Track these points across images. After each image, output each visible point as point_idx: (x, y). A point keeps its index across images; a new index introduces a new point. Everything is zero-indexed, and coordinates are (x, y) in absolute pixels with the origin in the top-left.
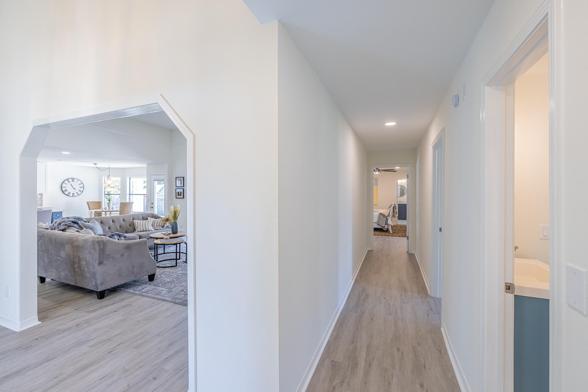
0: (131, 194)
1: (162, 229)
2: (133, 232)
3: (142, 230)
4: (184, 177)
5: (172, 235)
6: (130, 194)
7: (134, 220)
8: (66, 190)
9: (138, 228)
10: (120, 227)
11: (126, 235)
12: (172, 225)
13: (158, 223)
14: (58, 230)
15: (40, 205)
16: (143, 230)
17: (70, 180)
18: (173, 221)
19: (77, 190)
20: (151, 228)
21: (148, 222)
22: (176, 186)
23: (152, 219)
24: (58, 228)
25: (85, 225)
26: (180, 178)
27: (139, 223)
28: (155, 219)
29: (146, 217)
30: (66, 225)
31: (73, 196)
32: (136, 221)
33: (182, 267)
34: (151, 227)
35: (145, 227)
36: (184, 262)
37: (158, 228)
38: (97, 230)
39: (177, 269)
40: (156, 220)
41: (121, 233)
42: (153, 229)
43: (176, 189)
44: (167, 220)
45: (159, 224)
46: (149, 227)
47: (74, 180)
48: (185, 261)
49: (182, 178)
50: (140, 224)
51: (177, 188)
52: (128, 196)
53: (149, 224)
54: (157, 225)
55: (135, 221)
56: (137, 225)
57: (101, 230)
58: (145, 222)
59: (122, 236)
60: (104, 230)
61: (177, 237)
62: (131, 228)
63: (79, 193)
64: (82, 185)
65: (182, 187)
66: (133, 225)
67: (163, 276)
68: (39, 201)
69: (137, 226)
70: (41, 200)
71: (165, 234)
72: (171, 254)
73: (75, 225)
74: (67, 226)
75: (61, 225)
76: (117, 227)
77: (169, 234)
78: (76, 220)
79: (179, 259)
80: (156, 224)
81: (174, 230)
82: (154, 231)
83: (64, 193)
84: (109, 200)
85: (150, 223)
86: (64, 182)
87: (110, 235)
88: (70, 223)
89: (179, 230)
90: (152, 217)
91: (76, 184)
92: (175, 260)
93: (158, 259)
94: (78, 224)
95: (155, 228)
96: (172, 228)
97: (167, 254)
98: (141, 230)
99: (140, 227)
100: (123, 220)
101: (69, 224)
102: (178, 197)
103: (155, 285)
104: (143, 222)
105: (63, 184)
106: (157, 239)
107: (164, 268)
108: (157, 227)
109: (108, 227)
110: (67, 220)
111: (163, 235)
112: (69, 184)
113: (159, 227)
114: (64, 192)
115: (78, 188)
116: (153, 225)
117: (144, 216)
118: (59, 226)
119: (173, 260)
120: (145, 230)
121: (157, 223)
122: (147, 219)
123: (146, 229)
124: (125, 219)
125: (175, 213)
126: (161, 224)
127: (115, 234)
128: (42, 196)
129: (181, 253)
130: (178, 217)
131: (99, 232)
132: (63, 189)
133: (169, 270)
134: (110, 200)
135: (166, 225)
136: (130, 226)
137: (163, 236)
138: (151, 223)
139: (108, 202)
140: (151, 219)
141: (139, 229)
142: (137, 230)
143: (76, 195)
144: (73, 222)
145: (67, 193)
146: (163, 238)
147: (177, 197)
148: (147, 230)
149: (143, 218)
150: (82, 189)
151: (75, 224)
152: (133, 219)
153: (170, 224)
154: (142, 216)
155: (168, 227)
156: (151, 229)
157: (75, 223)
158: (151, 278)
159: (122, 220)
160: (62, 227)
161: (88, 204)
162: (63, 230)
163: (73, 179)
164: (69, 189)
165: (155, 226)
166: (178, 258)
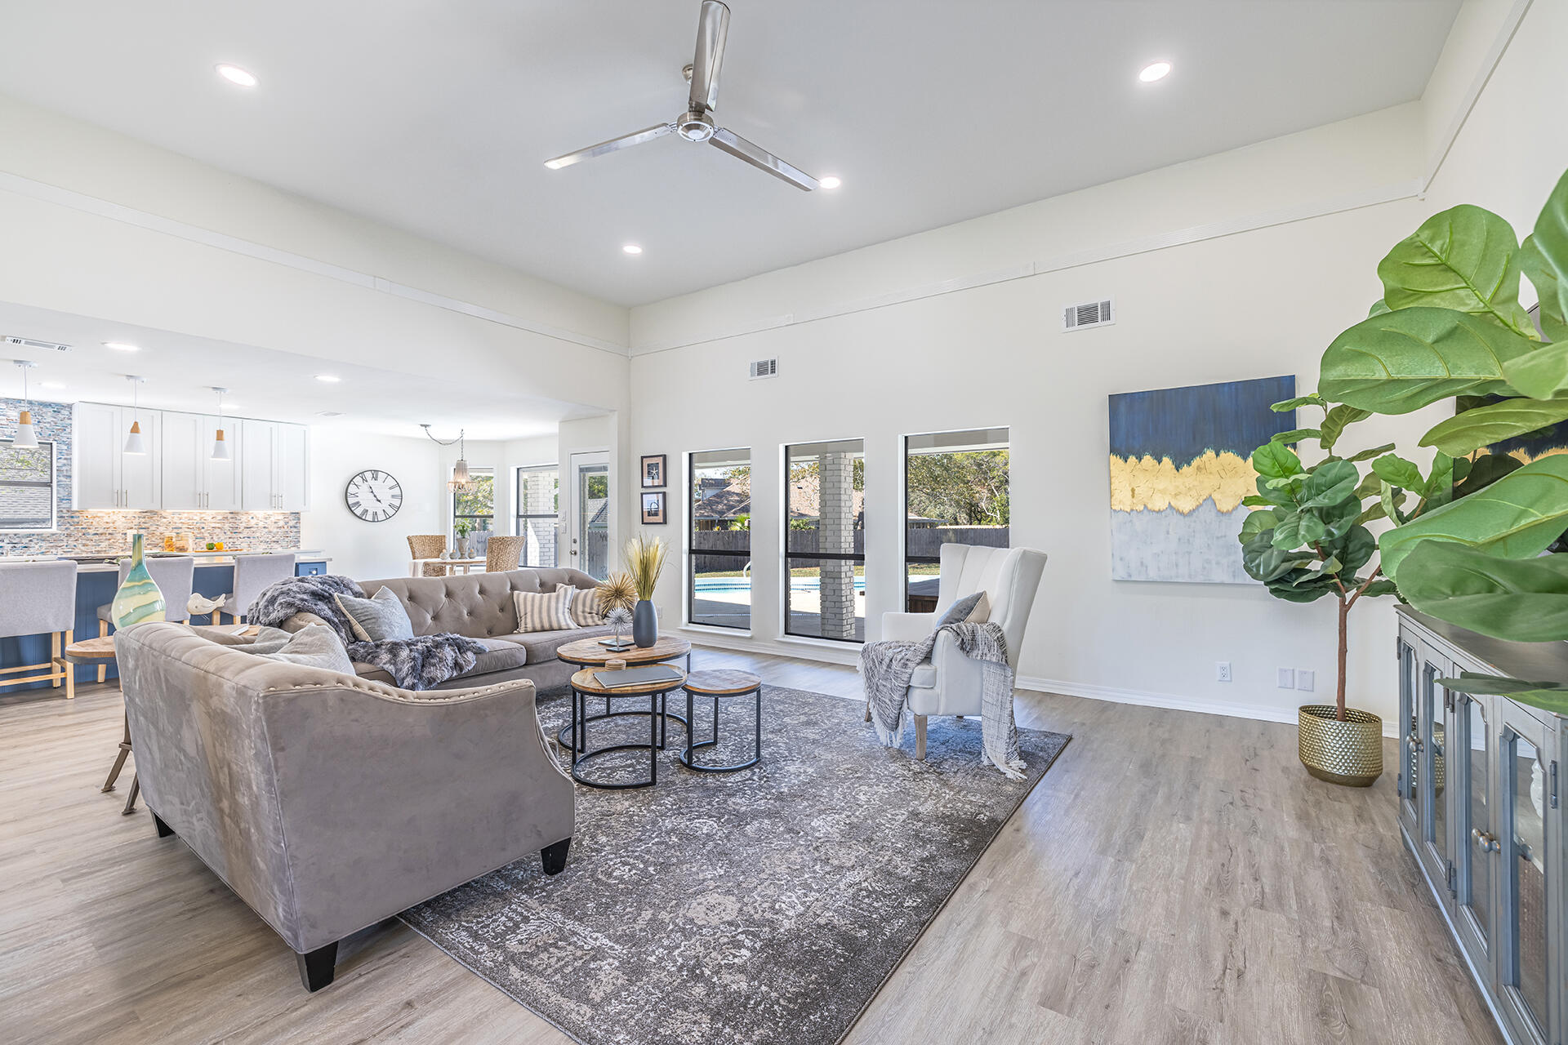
0: (520, 514)
1: (599, 623)
2: (512, 633)
3: (538, 627)
4: (665, 457)
5: (635, 654)
6: (518, 516)
7: (516, 592)
8: (358, 504)
9: (526, 618)
10: (470, 613)
11: (481, 643)
12: (635, 614)
13: (588, 602)
14: (267, 622)
15: (292, 544)
16: (542, 627)
17: (368, 475)
18: (639, 599)
19: (385, 505)
20: (566, 620)
21: (558, 598)
22: (643, 486)
23: (572, 590)
24: (267, 614)
25: (354, 606)
26: (656, 459)
27: (528, 602)
28: (578, 591)
29: (551, 584)
30: (290, 605)
31: (374, 521)
32: (520, 596)
33: (676, 793)
34: (567, 615)
35: (549, 617)
36: (681, 762)
37: (590, 621)
38: (390, 625)
39: (655, 799)
40: (579, 593)
41: (467, 639)
42: (573, 625)
43: (642, 494)
44: (618, 593)
45: (591, 608)
46: (560, 615)
47: (377, 477)
48: (686, 761)
49: (662, 458)
50: (533, 605)
51: (644, 490)
52: (513, 521)
53: (559, 607)
54: (583, 612)
55: (518, 595)
56: (522, 607)
57: (407, 623)
58: (549, 599)
59: (468, 650)
60: (417, 626)
61: (653, 662)
62: (505, 619)
63: (390, 511)
64: (397, 491)
65: (661, 486)
66: (511, 608)
67: (604, 839)
68: (292, 534)
69: (522, 614)
70: (296, 530)
71: (610, 648)
72: (631, 720)
73: (322, 606)
74: (293, 610)
75: (276, 606)
76: (461, 614)
77: (625, 648)
78: (326, 587)
79: (662, 748)
80: (580, 608)
81: (644, 633)
82: (578, 632)
83: (352, 512)
84: (460, 531)
85: (564, 604)
86: (352, 480)
87: (429, 644)
88: (305, 597)
89: (659, 633)
90: (571, 581)
91: (382, 488)
92: (648, 753)
93: (588, 744)
94: (330, 602)
95: (577, 618)
96: (637, 623)
97: (619, 721)
98: (534, 628)
99: (532, 616)
100: (481, 592)
101: (298, 602)
102: (647, 519)
103: (567, 910)
104: (542, 598)
105: (351, 485)
106: (583, 665)
107: (608, 794)
108: (585, 618)
109: (432, 614)
110: (295, 589)
111: (604, 649)
112: (364, 487)
113: (592, 617)
114: (353, 509)
115: (385, 495)
116: (573, 610)
117: (547, 578)
118: (271, 608)
119: (638, 753)
120: (547, 626)
121: (584, 605)
122: (553, 589)
123: (550, 622)
124: (487, 586)
125: (645, 567)
126: (595, 608)
127: (448, 640)
128: (299, 519)
129: (668, 715)
130: (657, 583)
131: (397, 630)
132: (351, 501)
133: (627, 804)
134: (465, 531)
135: (613, 614)
136: (502, 610)
137: (601, 654)
138: (567, 602)
139: (459, 536)
140: (566, 590)
141: (527, 622)
142: (523, 626)
143: (381, 516)
144: (314, 594)
145: (358, 511)
146: (603, 665)
147: (645, 521)
148: (555, 625)
149: (541, 585)
150: (396, 502)
151: (319, 603)
152: (513, 588)
153: (628, 608)
154: (541, 580)
155: (620, 620)
156: (568, 625)
157: (320, 600)
158: (555, 858)
159: (477, 591)
160: (277, 613)
161: (411, 543)
162: (281, 624)
163: (375, 474)
164: (366, 501)
165: (580, 613)
166: (659, 744)
